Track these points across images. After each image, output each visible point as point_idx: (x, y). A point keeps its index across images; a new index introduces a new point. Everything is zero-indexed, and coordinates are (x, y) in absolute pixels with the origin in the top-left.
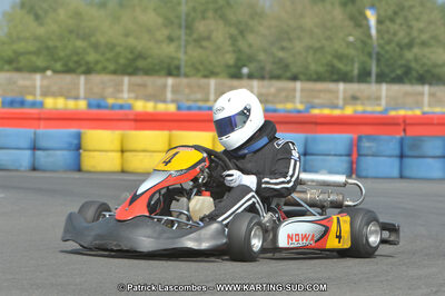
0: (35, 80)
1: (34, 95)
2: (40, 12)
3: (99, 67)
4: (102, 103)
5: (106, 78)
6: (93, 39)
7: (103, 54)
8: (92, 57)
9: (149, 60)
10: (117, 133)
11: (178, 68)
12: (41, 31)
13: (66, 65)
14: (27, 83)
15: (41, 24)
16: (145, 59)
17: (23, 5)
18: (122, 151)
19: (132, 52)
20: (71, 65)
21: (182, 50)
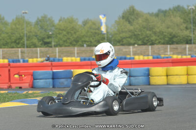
0: (130, 49)
1: (130, 55)
2: (131, 20)
3: (157, 41)
4: (159, 57)
5: (160, 46)
6: (154, 30)
7: (158, 36)
8: (154, 38)
9: (178, 38)
10: (165, 68)
11: (191, 40)
12: (132, 28)
13: (143, 42)
14: (127, 50)
15: (131, 25)
16: (176, 37)
17: (123, 17)
18: (167, 76)
19: (170, 35)
20: (145, 41)
21: (192, 33)
